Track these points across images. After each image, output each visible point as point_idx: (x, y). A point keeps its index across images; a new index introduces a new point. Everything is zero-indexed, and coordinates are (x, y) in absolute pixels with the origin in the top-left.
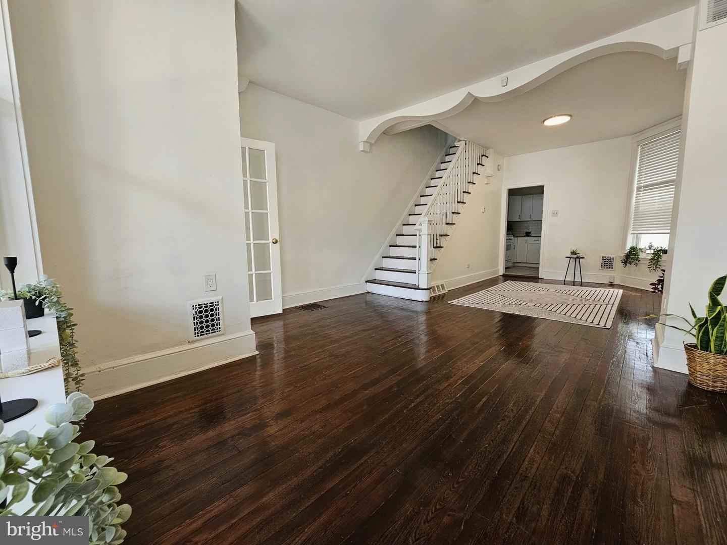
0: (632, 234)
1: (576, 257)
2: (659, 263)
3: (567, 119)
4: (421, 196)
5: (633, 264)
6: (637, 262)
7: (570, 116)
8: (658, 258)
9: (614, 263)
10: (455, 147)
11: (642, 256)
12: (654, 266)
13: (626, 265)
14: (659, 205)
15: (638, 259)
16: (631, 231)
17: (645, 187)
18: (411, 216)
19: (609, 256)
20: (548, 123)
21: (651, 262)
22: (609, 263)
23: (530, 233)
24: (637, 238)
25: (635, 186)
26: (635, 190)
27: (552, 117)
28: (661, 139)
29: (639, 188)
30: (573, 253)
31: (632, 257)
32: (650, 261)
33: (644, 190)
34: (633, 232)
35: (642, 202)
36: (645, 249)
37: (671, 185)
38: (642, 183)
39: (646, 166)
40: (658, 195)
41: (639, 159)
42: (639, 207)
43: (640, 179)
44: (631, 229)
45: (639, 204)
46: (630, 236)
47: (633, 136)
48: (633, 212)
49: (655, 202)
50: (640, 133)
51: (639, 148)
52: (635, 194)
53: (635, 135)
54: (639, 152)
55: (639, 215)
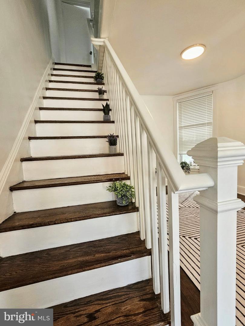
0: (179, 154)
5: (187, 172)
6: (189, 171)
11: (191, 167)
14: (197, 137)
15: (189, 169)
17: (184, 127)
24: (181, 156)
26: (178, 129)
28: (191, 100)
29: (179, 127)
33: (184, 129)
34: (180, 153)
35: (184, 135)
36: (191, 163)
37: (207, 126)
38: (182, 124)
39: (184, 116)
40: (195, 133)
41: (178, 110)
42: (182, 139)
43: (180, 122)
44: (178, 152)
45: (182, 137)
46: (178, 155)
47: (173, 96)
48: (178, 141)
49: (194, 136)
50: (178, 95)
51: (178, 104)
52: (178, 131)
53: (175, 96)
54: (178, 106)
55: (183, 143)
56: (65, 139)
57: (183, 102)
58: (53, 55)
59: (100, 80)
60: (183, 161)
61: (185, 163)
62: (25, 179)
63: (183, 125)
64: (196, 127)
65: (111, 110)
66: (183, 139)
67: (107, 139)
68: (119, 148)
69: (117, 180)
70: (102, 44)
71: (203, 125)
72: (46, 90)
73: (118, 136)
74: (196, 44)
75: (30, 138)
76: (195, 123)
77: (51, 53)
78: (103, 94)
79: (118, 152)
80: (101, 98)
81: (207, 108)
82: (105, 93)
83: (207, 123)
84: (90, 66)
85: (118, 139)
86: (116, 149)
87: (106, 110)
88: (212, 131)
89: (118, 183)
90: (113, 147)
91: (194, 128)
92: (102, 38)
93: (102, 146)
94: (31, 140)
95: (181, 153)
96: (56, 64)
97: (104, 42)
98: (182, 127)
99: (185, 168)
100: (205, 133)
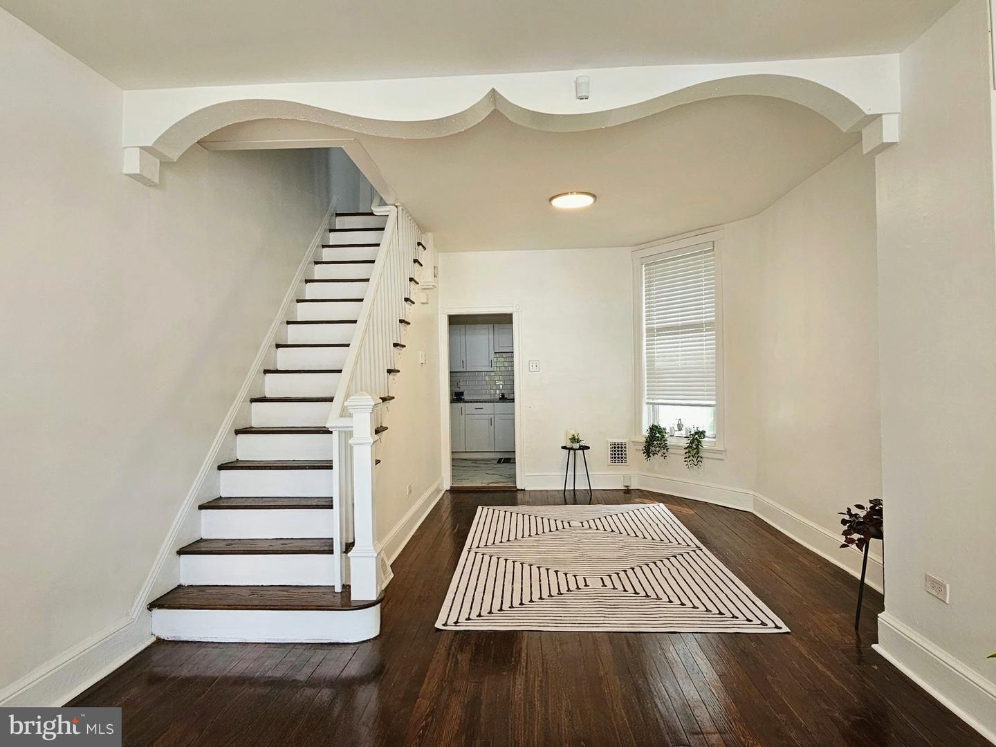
0: (648, 403)
1: (576, 447)
2: (700, 454)
3: (587, 201)
4: (288, 323)
5: (660, 454)
6: (665, 451)
7: (594, 196)
8: (697, 445)
9: (627, 453)
10: (372, 214)
11: (670, 441)
12: (695, 459)
13: (649, 456)
14: (685, 360)
15: (665, 447)
16: (645, 400)
17: (659, 329)
18: (268, 375)
19: (619, 441)
20: (557, 203)
21: (689, 452)
22: (620, 453)
23: (462, 394)
24: (653, 410)
25: (644, 327)
26: (645, 334)
27: (567, 194)
28: (678, 258)
29: (648, 330)
30: (574, 440)
31: (655, 441)
32: (687, 451)
33: (658, 335)
34: (650, 401)
35: (658, 353)
36: (672, 429)
37: (707, 331)
38: (654, 323)
40: (680, 344)
41: (644, 285)
42: (653, 361)
43: (649, 316)
44: (645, 397)
45: (654, 357)
46: (645, 406)
47: (632, 249)
48: (645, 368)
49: (678, 356)
50: (643, 246)
51: (644, 269)
52: (645, 338)
53: (637, 248)
54: (644, 274)
55: (654, 373)
57: (656, 263)
60: (655, 423)
61: (658, 431)
63: (655, 326)
64: (682, 333)
66: (656, 364)
71: (697, 327)
76: (682, 320)
81: (706, 285)
83: (706, 324)
88: (714, 351)
91: (679, 333)
95: (655, 401)
98: (653, 330)
99: (655, 443)
100: (702, 350)
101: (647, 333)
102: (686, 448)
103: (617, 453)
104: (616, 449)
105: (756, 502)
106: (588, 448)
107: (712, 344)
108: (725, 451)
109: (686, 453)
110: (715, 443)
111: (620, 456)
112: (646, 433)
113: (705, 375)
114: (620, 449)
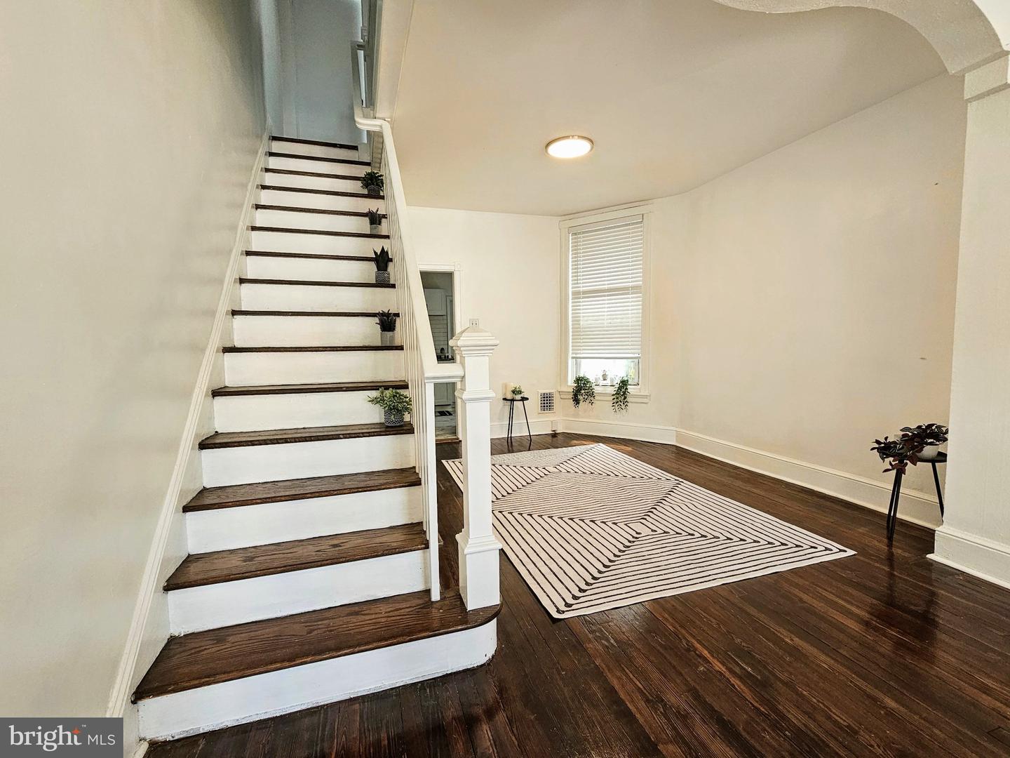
0: (573, 358)
2: (627, 400)
5: (588, 401)
6: (592, 398)
8: (624, 392)
9: (555, 401)
11: (597, 390)
12: (621, 404)
13: (577, 404)
15: (592, 395)
16: (570, 355)
17: (584, 292)
19: (548, 391)
20: (551, 149)
21: (617, 398)
22: (548, 402)
24: (576, 364)
25: (570, 290)
26: (571, 297)
29: (574, 293)
30: (516, 392)
32: (614, 397)
33: (584, 298)
34: (574, 356)
35: (583, 313)
36: (597, 379)
37: (634, 293)
38: (580, 287)
39: (584, 264)
40: (607, 306)
41: (571, 253)
42: (579, 321)
43: (576, 281)
44: (571, 352)
45: (580, 317)
46: (570, 361)
47: (560, 218)
48: (571, 327)
49: (604, 315)
50: (571, 216)
51: (571, 237)
52: (570, 301)
53: (564, 218)
54: (570, 242)
55: (580, 331)
56: (299, 317)
57: (584, 233)
58: (270, 121)
59: (376, 188)
60: (582, 375)
61: (587, 381)
62: (227, 385)
63: (581, 289)
64: (608, 296)
65: (391, 260)
66: (581, 323)
67: (377, 320)
68: (399, 336)
69: (387, 388)
70: (377, 129)
71: (624, 290)
72: (256, 209)
73: (397, 315)
74: (573, 136)
75: (234, 313)
76: (608, 284)
77: (265, 116)
78: (380, 224)
79: (397, 343)
80: (374, 232)
82: (383, 220)
83: (633, 288)
84: (355, 148)
85: (398, 320)
86: (392, 338)
87: (382, 260)
88: (641, 307)
89: (388, 393)
90: (389, 334)
91: (604, 296)
92: (379, 118)
93: (368, 330)
94: (235, 317)
95: (578, 356)
96: (275, 139)
97: (381, 127)
98: (579, 293)
99: (583, 391)
100: (628, 310)
101: (572, 295)
102: (613, 395)
103: (546, 402)
104: (546, 399)
105: (678, 435)
106: (527, 399)
107: (639, 305)
108: (650, 396)
109: (614, 399)
110: (640, 389)
111: (549, 404)
112: (571, 383)
113: (630, 332)
114: (548, 399)
